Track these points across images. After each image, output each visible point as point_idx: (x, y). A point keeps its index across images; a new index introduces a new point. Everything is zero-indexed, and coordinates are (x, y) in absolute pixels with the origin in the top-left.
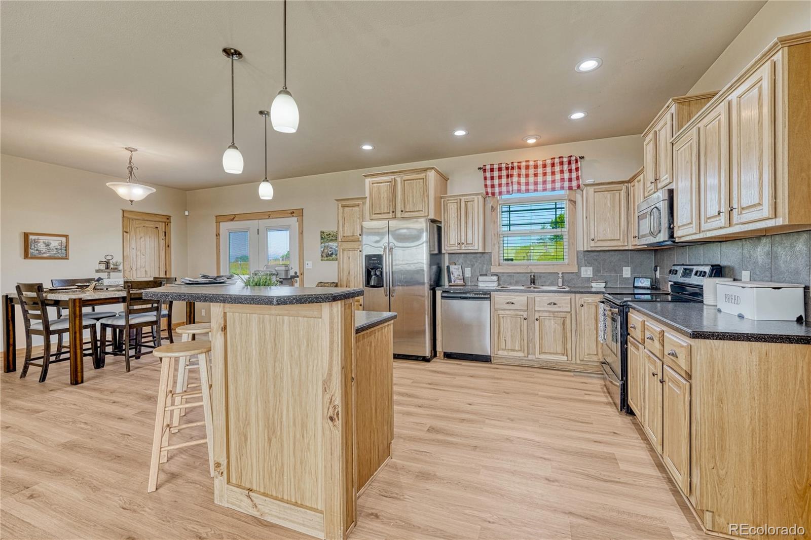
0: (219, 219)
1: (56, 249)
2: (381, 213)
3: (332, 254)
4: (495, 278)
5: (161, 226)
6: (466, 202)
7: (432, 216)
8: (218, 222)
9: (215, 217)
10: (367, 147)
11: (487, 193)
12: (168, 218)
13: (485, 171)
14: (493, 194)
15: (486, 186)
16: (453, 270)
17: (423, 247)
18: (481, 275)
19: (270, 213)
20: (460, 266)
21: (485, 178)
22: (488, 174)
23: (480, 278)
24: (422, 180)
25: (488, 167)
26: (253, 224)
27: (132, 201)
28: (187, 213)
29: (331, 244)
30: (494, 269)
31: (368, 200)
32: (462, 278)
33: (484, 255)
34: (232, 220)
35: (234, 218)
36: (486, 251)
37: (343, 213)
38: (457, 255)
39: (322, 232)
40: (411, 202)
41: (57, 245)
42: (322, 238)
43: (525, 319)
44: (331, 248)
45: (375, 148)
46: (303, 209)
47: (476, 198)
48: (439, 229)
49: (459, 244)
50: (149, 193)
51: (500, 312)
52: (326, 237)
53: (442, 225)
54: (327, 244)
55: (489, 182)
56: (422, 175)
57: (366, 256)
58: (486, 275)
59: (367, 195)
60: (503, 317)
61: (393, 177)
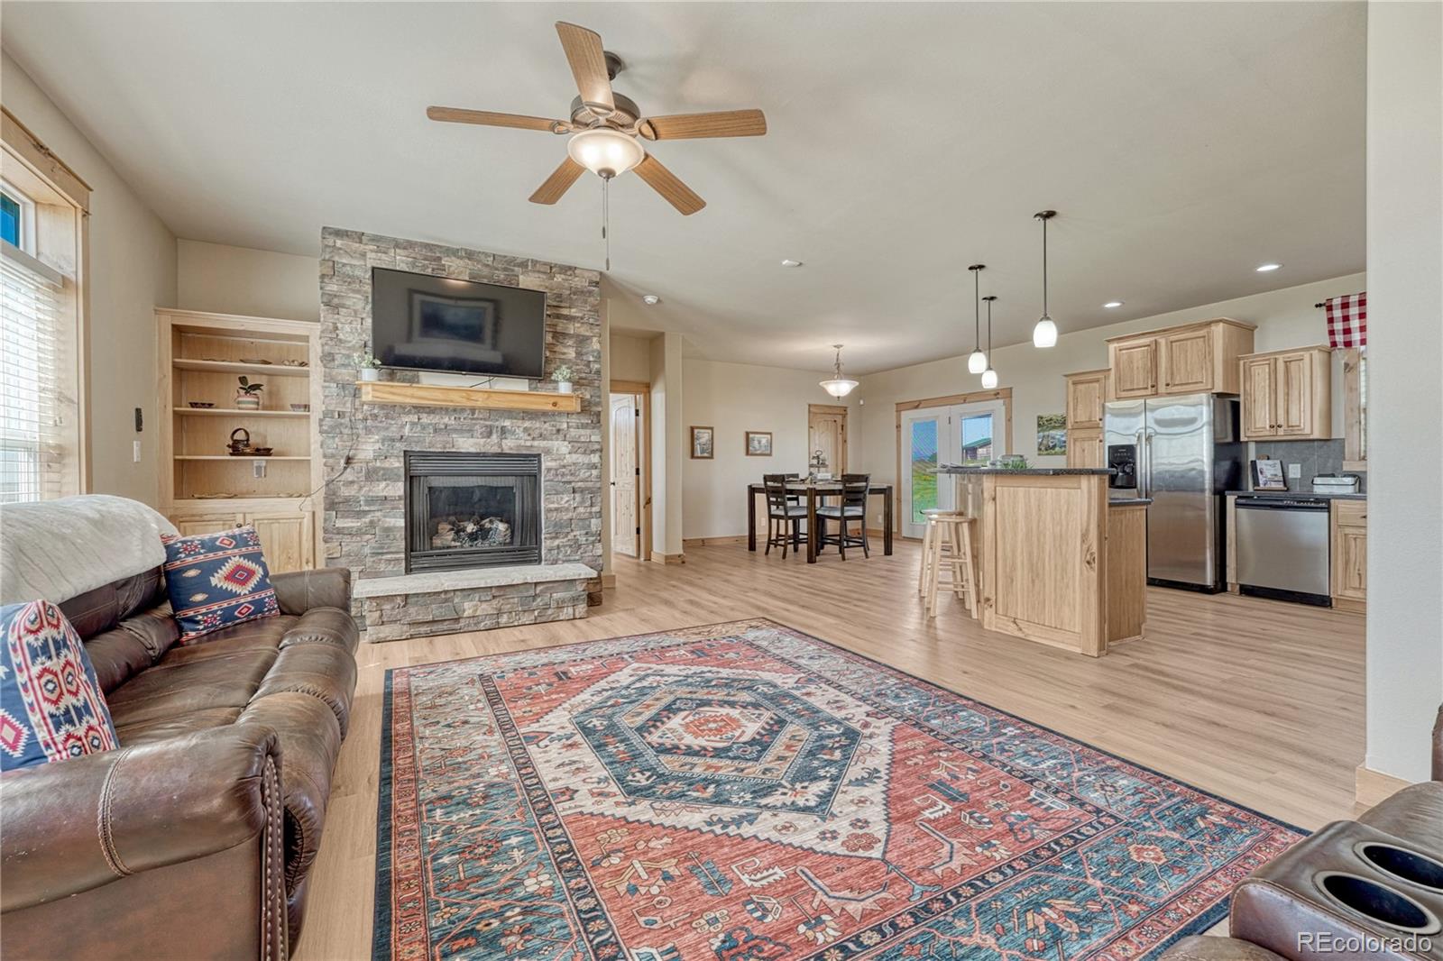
0: (901, 407)
1: (765, 446)
2: (1133, 389)
3: (1054, 446)
4: (1350, 480)
6: (1286, 362)
7: (1219, 388)
8: (898, 411)
9: (895, 405)
10: (1112, 305)
11: (1334, 344)
12: (845, 409)
13: (1330, 308)
14: (1348, 344)
15: (1332, 333)
16: (1264, 467)
17: (1202, 433)
18: (1320, 476)
19: (965, 396)
20: (1278, 462)
21: (1331, 320)
22: (1337, 313)
23: (1318, 481)
24: (1202, 339)
25: (1337, 302)
26: (942, 412)
27: (839, 397)
28: (862, 402)
29: (1053, 432)
30: (1347, 467)
31: (1113, 372)
32: (1281, 479)
33: (1328, 443)
34: (917, 407)
35: (918, 405)
36: (1333, 437)
37: (1075, 392)
38: (1273, 445)
39: (1040, 418)
40: (1182, 371)
41: (765, 442)
42: (1039, 425)
44: (1053, 438)
46: (1011, 389)
47: (1307, 356)
48: (1236, 407)
49: (1272, 427)
50: (853, 388)
51: (1348, 531)
52: (1044, 424)
53: (1242, 400)
54: (1046, 433)
55: (1339, 326)
56: (1202, 332)
57: (1110, 447)
58: (1333, 476)
59: (1112, 365)
60: (1355, 539)
61: (1153, 339)
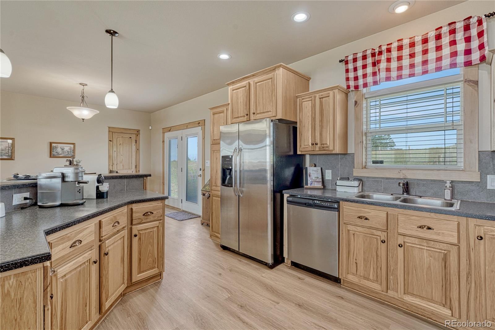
0: (164, 130)
1: (68, 152)
2: (238, 117)
4: (356, 183)
5: (133, 137)
6: (320, 98)
7: (279, 116)
8: (164, 133)
9: (162, 129)
10: (224, 57)
11: (348, 87)
12: (138, 131)
13: (347, 63)
14: (356, 87)
15: (348, 79)
16: (312, 172)
18: (342, 179)
19: (187, 125)
20: (320, 168)
21: (347, 71)
22: (351, 66)
23: (339, 182)
24: (271, 80)
25: (351, 58)
26: (178, 133)
27: (83, 119)
28: (150, 128)
30: (357, 173)
31: (230, 104)
32: (321, 180)
33: (346, 156)
34: (170, 131)
35: (170, 130)
36: (348, 153)
37: (213, 120)
38: (318, 157)
40: (261, 104)
41: (68, 149)
43: (383, 242)
45: (231, 57)
46: (205, 120)
47: (331, 93)
48: (295, 129)
49: (312, 144)
50: (94, 114)
51: (350, 227)
53: (298, 126)
55: (351, 75)
56: (270, 76)
57: (222, 156)
58: (348, 179)
59: (230, 102)
60: (354, 234)
61: (247, 82)
